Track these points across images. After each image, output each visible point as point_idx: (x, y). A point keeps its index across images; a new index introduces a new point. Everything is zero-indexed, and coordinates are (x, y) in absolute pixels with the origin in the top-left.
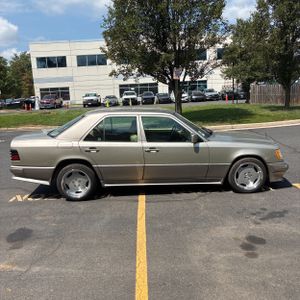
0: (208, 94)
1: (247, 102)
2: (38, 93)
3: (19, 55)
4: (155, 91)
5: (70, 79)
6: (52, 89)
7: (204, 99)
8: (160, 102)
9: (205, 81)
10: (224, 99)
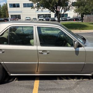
0: (68, 19)
1: (82, 22)
2: (10, 17)
3: (5, 4)
4: (50, 17)
5: (21, 12)
6: (15, 15)
7: (66, 20)
8: (51, 21)
9: (67, 14)
10: (73, 20)
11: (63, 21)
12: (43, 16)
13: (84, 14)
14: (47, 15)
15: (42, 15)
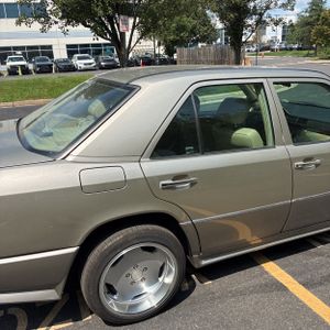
11: (102, 68)
12: (24, 54)
13: (175, 43)
14: (36, 47)
15: (16, 48)
